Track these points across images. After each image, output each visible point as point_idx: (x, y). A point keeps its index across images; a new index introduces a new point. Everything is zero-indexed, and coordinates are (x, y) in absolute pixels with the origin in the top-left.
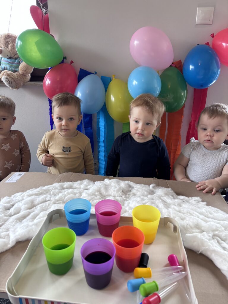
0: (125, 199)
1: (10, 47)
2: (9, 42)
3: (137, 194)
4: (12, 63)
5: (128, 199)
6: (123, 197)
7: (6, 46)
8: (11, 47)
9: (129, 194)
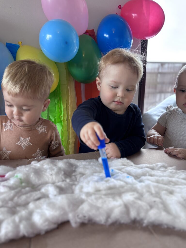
0: (71, 183)
3: (86, 172)
5: (76, 183)
6: (68, 180)
9: (75, 176)
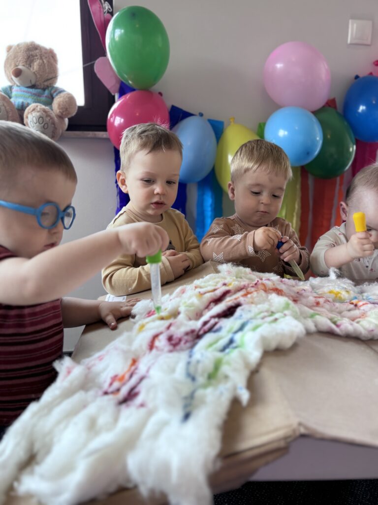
1: (36, 65)
2: (36, 57)
4: (39, 95)
7: (28, 63)
8: (40, 66)
